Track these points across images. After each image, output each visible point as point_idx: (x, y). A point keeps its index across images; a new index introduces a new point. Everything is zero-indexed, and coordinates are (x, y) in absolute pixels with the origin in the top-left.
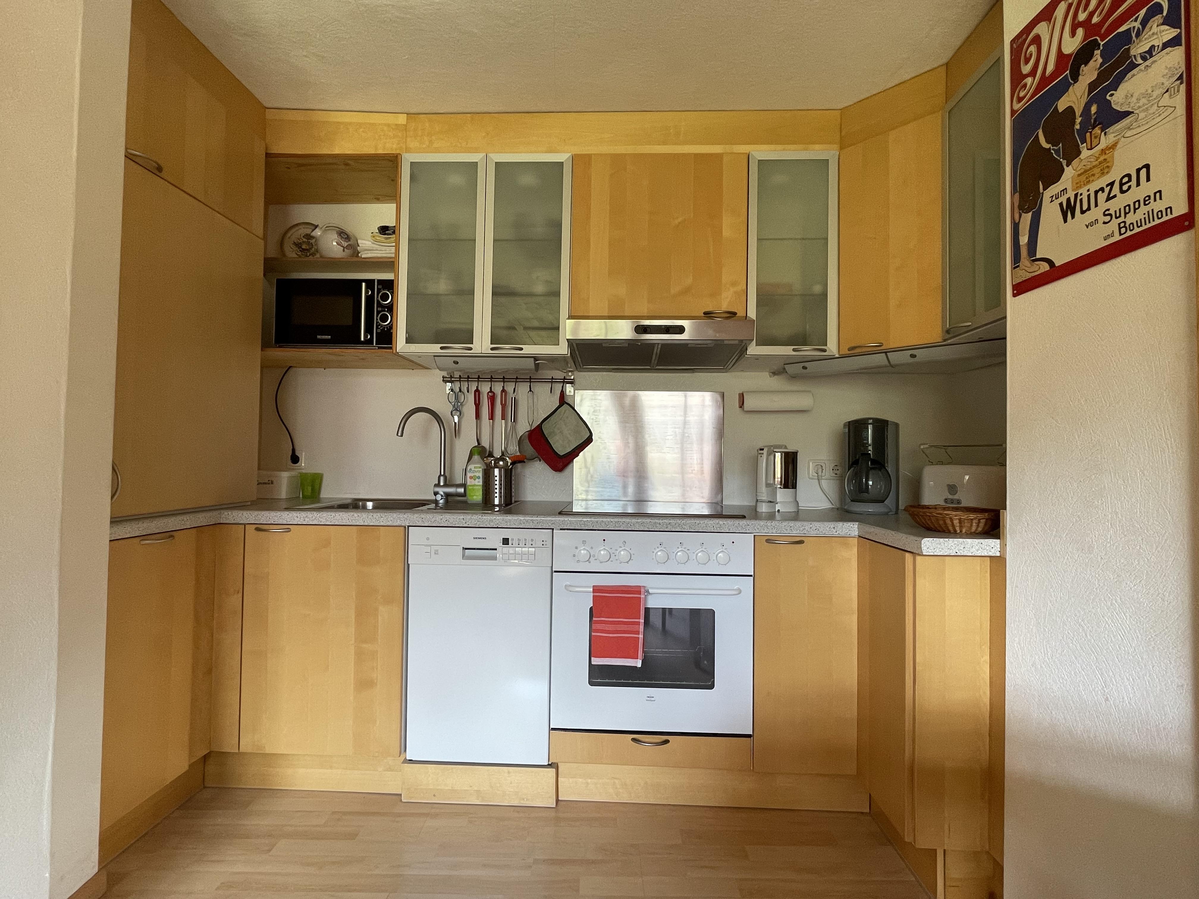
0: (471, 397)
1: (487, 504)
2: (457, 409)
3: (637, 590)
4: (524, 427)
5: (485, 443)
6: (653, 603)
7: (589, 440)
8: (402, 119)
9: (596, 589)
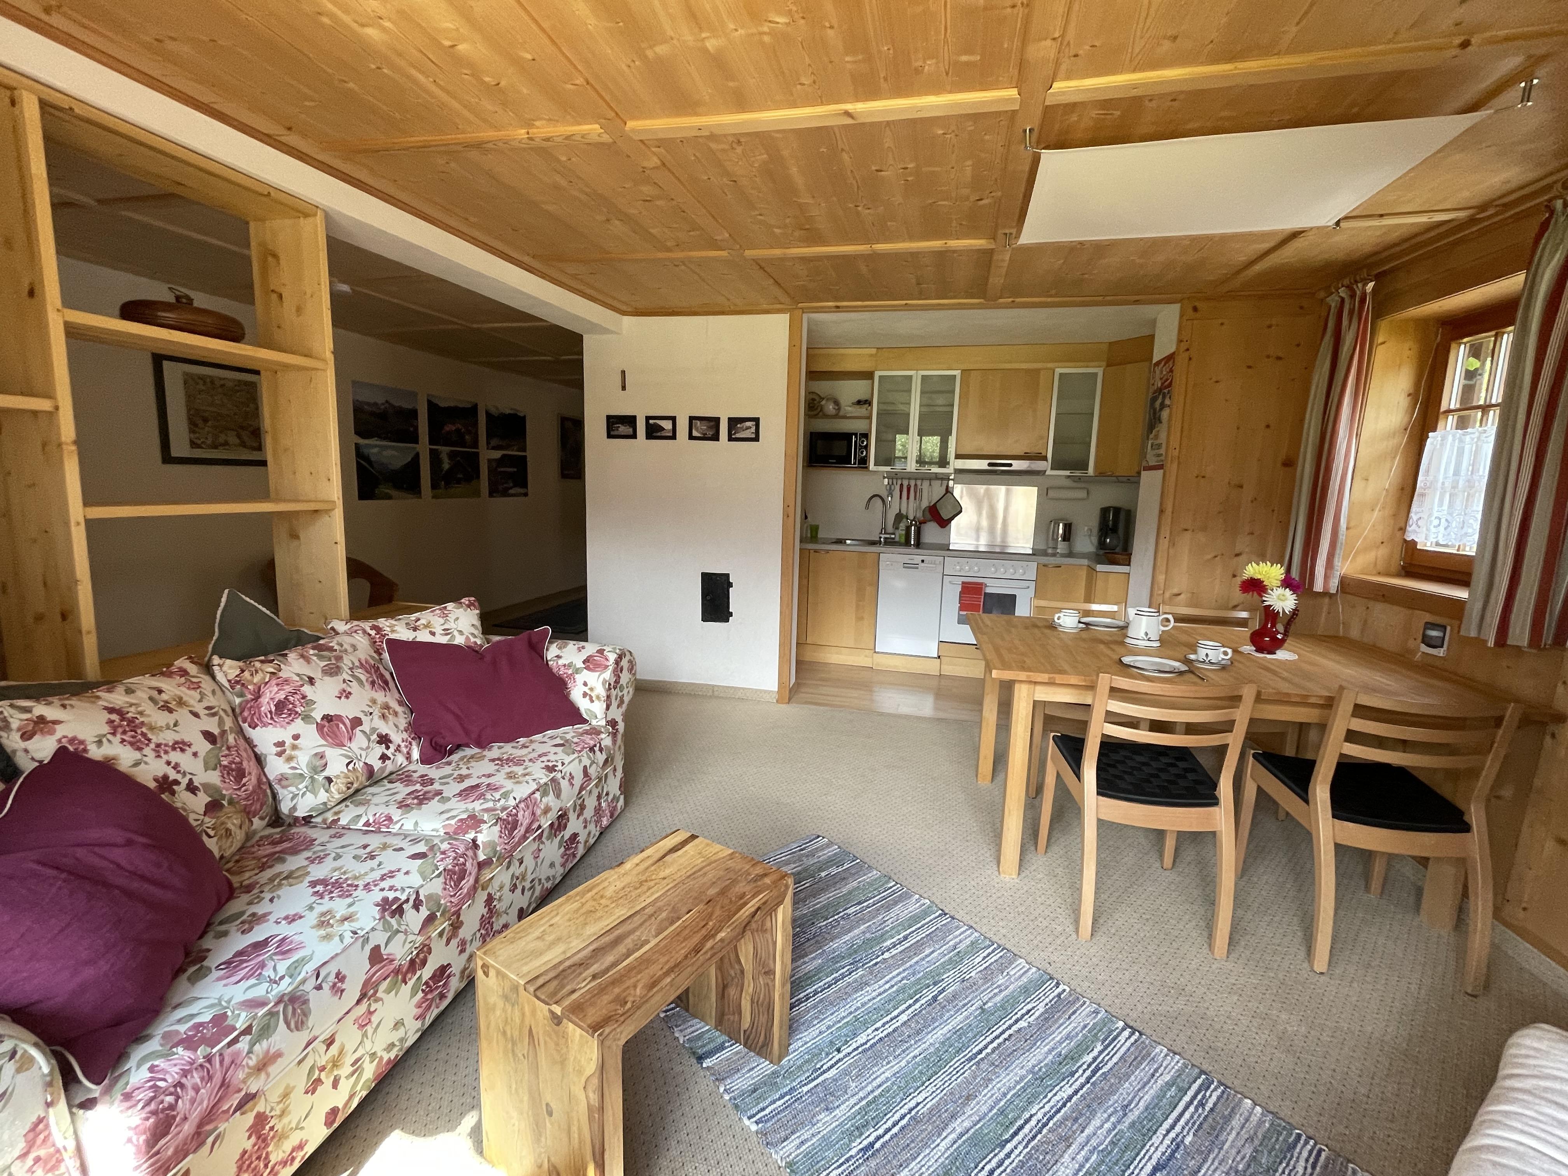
0: (898, 488)
1: (907, 543)
2: (890, 493)
3: (981, 584)
4: (925, 504)
5: (904, 512)
6: (989, 590)
7: (961, 512)
8: (874, 351)
9: (963, 583)
